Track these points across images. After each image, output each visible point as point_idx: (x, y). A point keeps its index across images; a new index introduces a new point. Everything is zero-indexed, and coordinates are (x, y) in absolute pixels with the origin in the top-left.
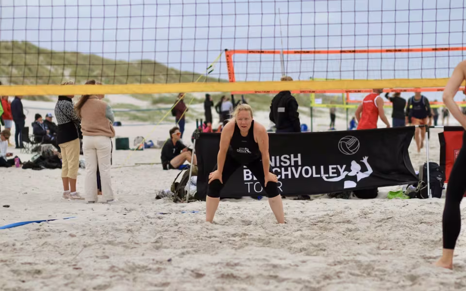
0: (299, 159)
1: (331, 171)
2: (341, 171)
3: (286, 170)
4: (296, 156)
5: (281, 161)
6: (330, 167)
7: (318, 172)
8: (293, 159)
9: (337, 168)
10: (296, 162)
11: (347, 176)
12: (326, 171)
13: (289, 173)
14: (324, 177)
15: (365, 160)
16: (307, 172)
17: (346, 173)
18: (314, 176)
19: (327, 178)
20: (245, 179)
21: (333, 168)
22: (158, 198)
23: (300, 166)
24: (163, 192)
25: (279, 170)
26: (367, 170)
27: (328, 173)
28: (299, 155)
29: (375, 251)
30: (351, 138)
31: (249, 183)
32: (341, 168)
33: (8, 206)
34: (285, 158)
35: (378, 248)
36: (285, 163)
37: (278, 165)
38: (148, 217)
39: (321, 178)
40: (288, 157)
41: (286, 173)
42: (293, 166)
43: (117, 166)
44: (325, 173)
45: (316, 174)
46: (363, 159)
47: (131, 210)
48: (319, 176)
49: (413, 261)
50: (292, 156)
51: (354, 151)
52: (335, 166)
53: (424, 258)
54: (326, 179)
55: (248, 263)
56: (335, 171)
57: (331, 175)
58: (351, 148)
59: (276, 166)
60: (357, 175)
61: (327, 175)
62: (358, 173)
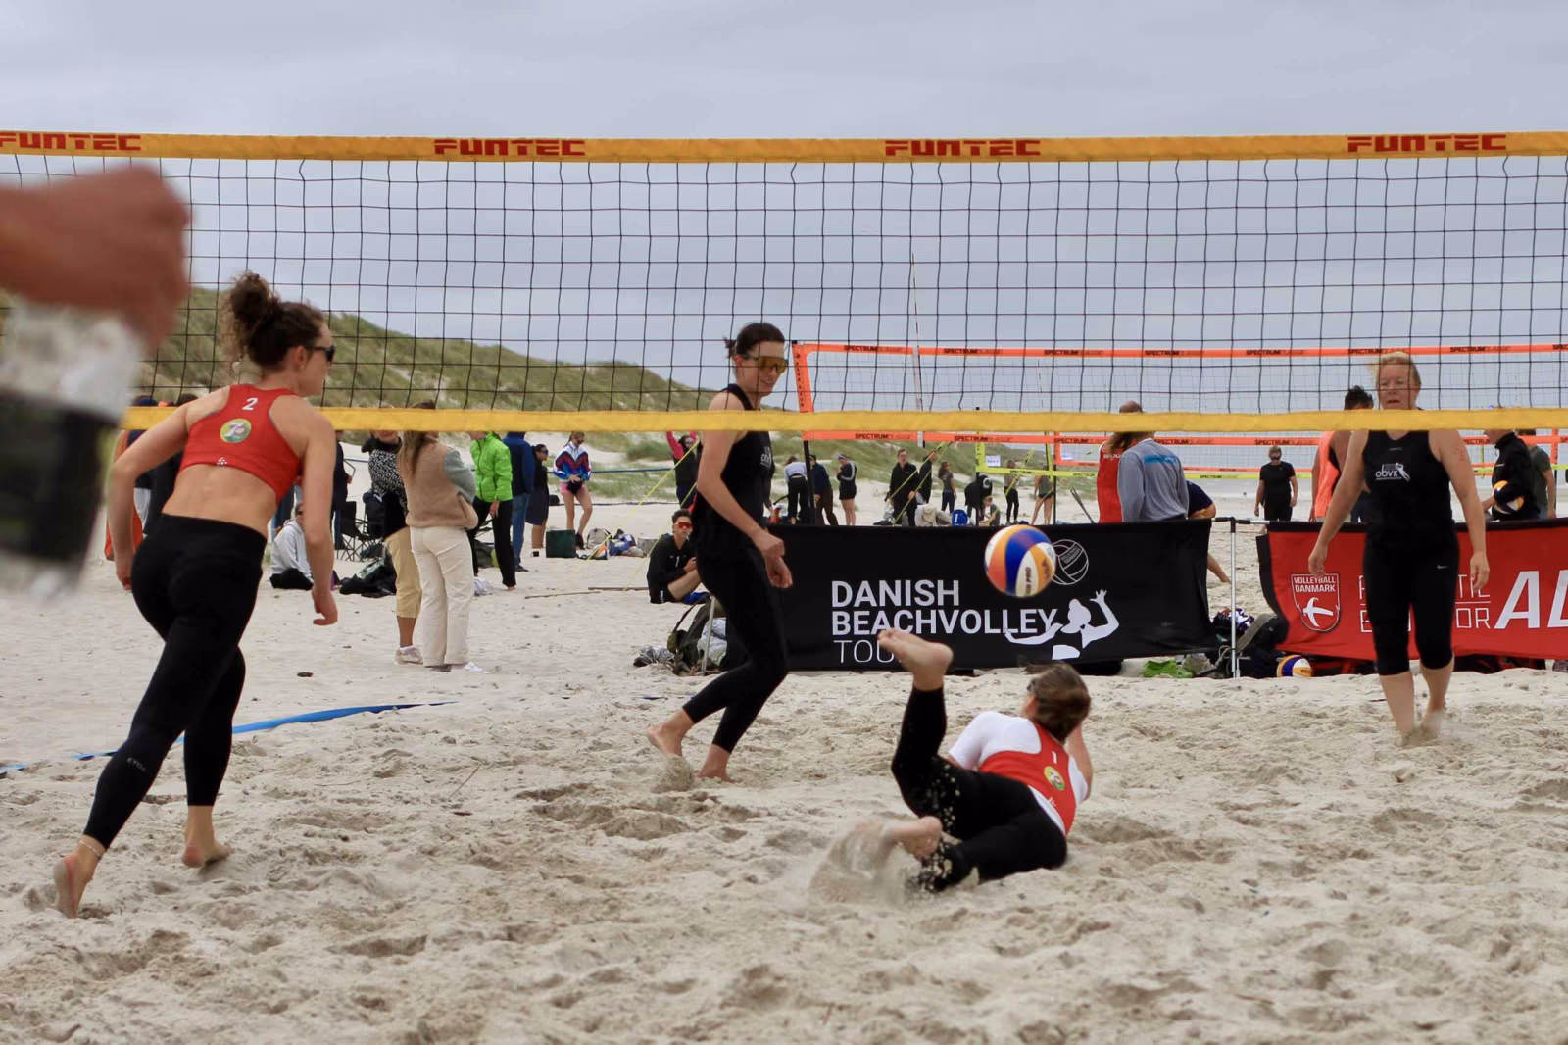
0: (955, 592)
1: (1024, 621)
2: (1047, 621)
3: (926, 615)
4: (948, 586)
5: (914, 594)
6: (1024, 612)
7: (996, 622)
8: (941, 592)
9: (1037, 616)
10: (948, 599)
11: (1059, 633)
12: (1014, 622)
13: (932, 621)
14: (1009, 633)
15: (1100, 598)
16: (971, 621)
17: (1057, 626)
18: (988, 630)
19: (1015, 636)
20: (836, 632)
21: (1029, 616)
22: (639, 663)
23: (956, 607)
24: (650, 652)
25: (910, 615)
26: (1105, 622)
27: (1019, 627)
28: (956, 584)
29: (1117, 790)
30: (1069, 544)
31: (843, 642)
32: (1048, 616)
33: (309, 675)
34: (924, 587)
35: (1124, 784)
36: (925, 598)
37: (908, 603)
38: (617, 705)
39: (1002, 635)
40: (931, 585)
41: (926, 621)
42: (940, 607)
43: (550, 592)
44: (1010, 627)
45: (992, 627)
46: (1095, 597)
47: (580, 689)
48: (998, 631)
49: (1202, 815)
50: (940, 583)
51: (1076, 577)
52: (1034, 611)
53: (1223, 806)
54: (1012, 640)
55: (838, 810)
56: (1033, 621)
57: (1024, 630)
58: (1070, 571)
59: (903, 606)
60: (1082, 632)
61: (1016, 631)
62: (1083, 627)
